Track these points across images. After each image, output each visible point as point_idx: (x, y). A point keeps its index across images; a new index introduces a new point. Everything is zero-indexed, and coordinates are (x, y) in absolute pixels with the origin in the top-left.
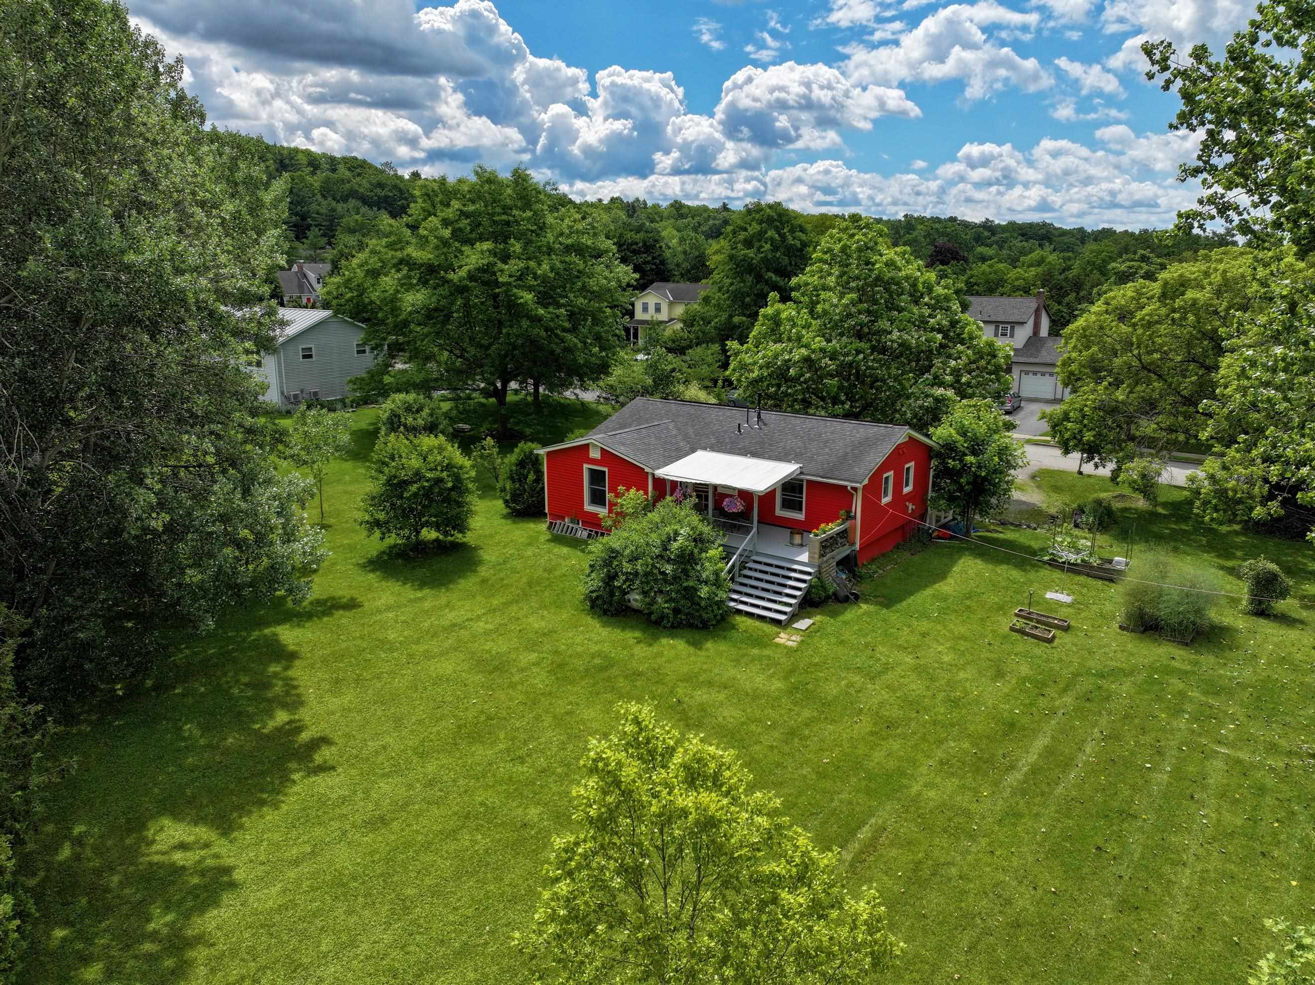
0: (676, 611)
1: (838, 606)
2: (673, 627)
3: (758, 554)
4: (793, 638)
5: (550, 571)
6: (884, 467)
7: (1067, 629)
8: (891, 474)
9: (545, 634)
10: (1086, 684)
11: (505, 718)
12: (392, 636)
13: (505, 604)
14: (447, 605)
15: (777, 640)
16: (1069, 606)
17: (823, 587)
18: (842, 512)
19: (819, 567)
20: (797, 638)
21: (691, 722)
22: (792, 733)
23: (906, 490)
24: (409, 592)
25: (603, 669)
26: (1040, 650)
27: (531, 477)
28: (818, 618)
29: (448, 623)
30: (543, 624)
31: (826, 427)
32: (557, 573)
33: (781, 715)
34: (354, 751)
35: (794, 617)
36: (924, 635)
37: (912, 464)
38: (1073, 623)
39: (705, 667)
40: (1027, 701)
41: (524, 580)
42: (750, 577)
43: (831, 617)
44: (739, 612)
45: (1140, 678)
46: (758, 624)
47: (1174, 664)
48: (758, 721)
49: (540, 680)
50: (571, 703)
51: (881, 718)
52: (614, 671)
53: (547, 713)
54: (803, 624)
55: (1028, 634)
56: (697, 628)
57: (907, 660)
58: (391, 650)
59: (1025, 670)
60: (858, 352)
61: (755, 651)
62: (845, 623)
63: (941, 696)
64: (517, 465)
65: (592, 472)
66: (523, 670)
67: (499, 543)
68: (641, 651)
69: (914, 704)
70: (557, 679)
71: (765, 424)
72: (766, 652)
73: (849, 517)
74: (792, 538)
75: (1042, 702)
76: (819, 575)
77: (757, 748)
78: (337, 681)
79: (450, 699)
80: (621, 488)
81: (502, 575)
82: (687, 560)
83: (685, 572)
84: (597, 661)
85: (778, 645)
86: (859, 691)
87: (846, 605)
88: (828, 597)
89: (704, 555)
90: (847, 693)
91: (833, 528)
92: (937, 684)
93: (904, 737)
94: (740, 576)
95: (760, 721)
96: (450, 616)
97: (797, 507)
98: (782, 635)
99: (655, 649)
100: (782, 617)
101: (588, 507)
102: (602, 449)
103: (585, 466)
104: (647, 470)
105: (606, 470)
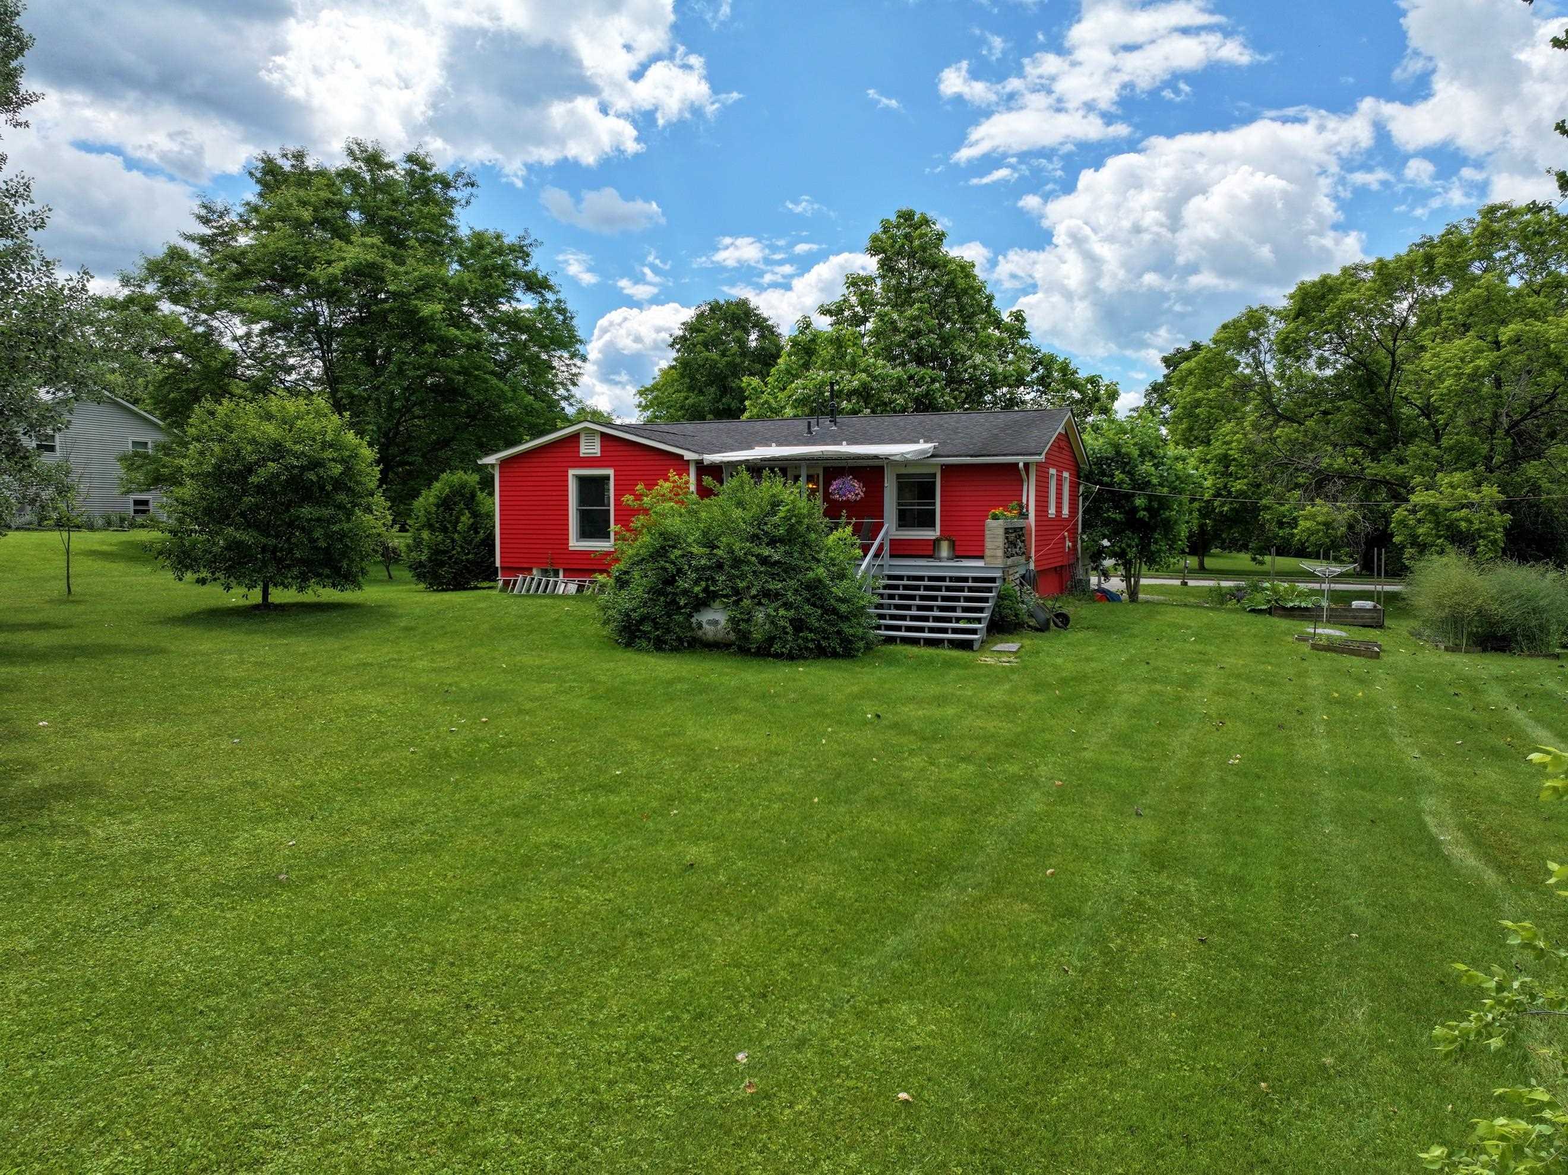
3: (893, 567)
4: (1005, 659)
8: (1054, 472)
15: (980, 662)
19: (1004, 571)
20: (1010, 659)
27: (466, 519)
28: (1025, 641)
35: (992, 635)
37: (1067, 476)
39: (887, 686)
42: (891, 597)
46: (930, 651)
54: (1007, 646)
55: (1343, 652)
57: (1211, 670)
61: (957, 671)
62: (1071, 645)
64: (438, 506)
65: (582, 480)
68: (754, 676)
72: (977, 672)
73: (1022, 514)
76: (1005, 584)
85: (987, 666)
91: (1012, 518)
97: (926, 520)
98: (983, 658)
99: (779, 674)
100: (971, 638)
101: (575, 544)
102: (604, 435)
103: (572, 472)
104: (688, 455)
105: (610, 472)
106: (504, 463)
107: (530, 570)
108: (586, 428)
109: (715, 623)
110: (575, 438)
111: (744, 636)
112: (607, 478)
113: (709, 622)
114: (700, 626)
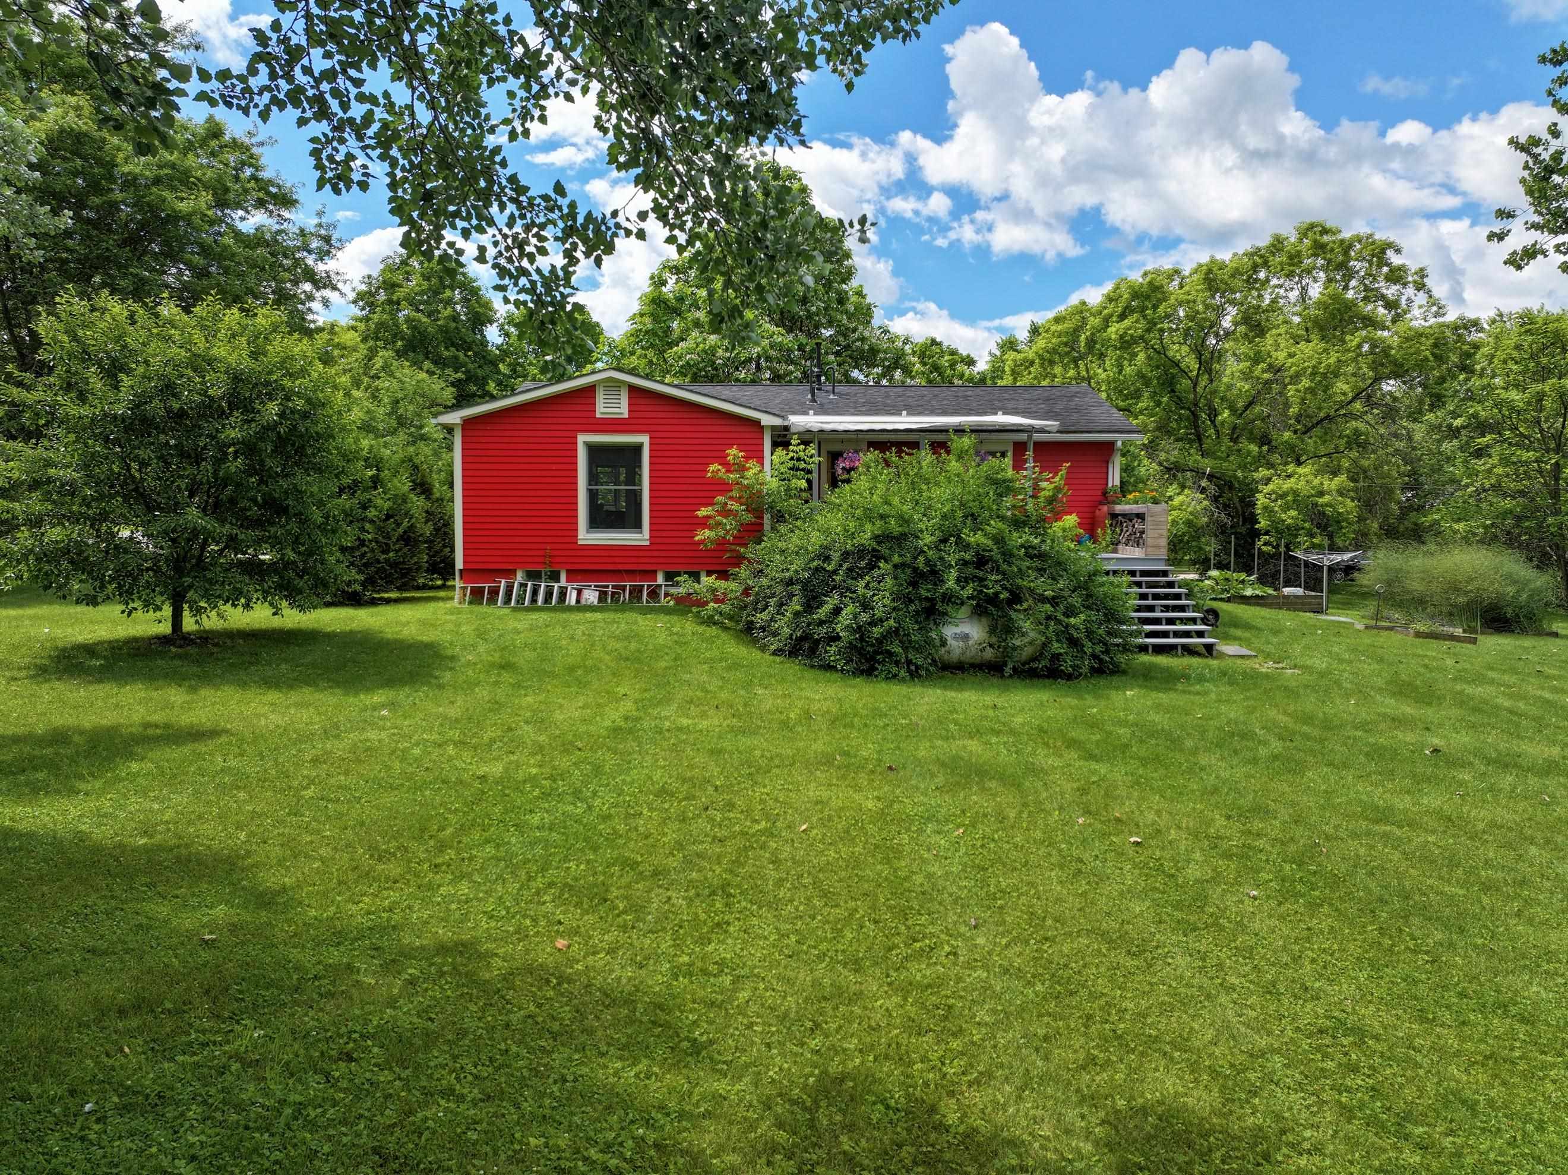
4: (1269, 665)
20: (1273, 665)
54: (1233, 650)
65: (597, 450)
71: (845, 395)
101: (586, 536)
102: (633, 389)
103: (582, 439)
104: (767, 420)
105: (644, 439)
106: (468, 424)
107: (513, 572)
108: (611, 379)
109: (966, 637)
110: (589, 391)
111: (1007, 652)
112: (637, 449)
113: (956, 637)
114: (944, 643)
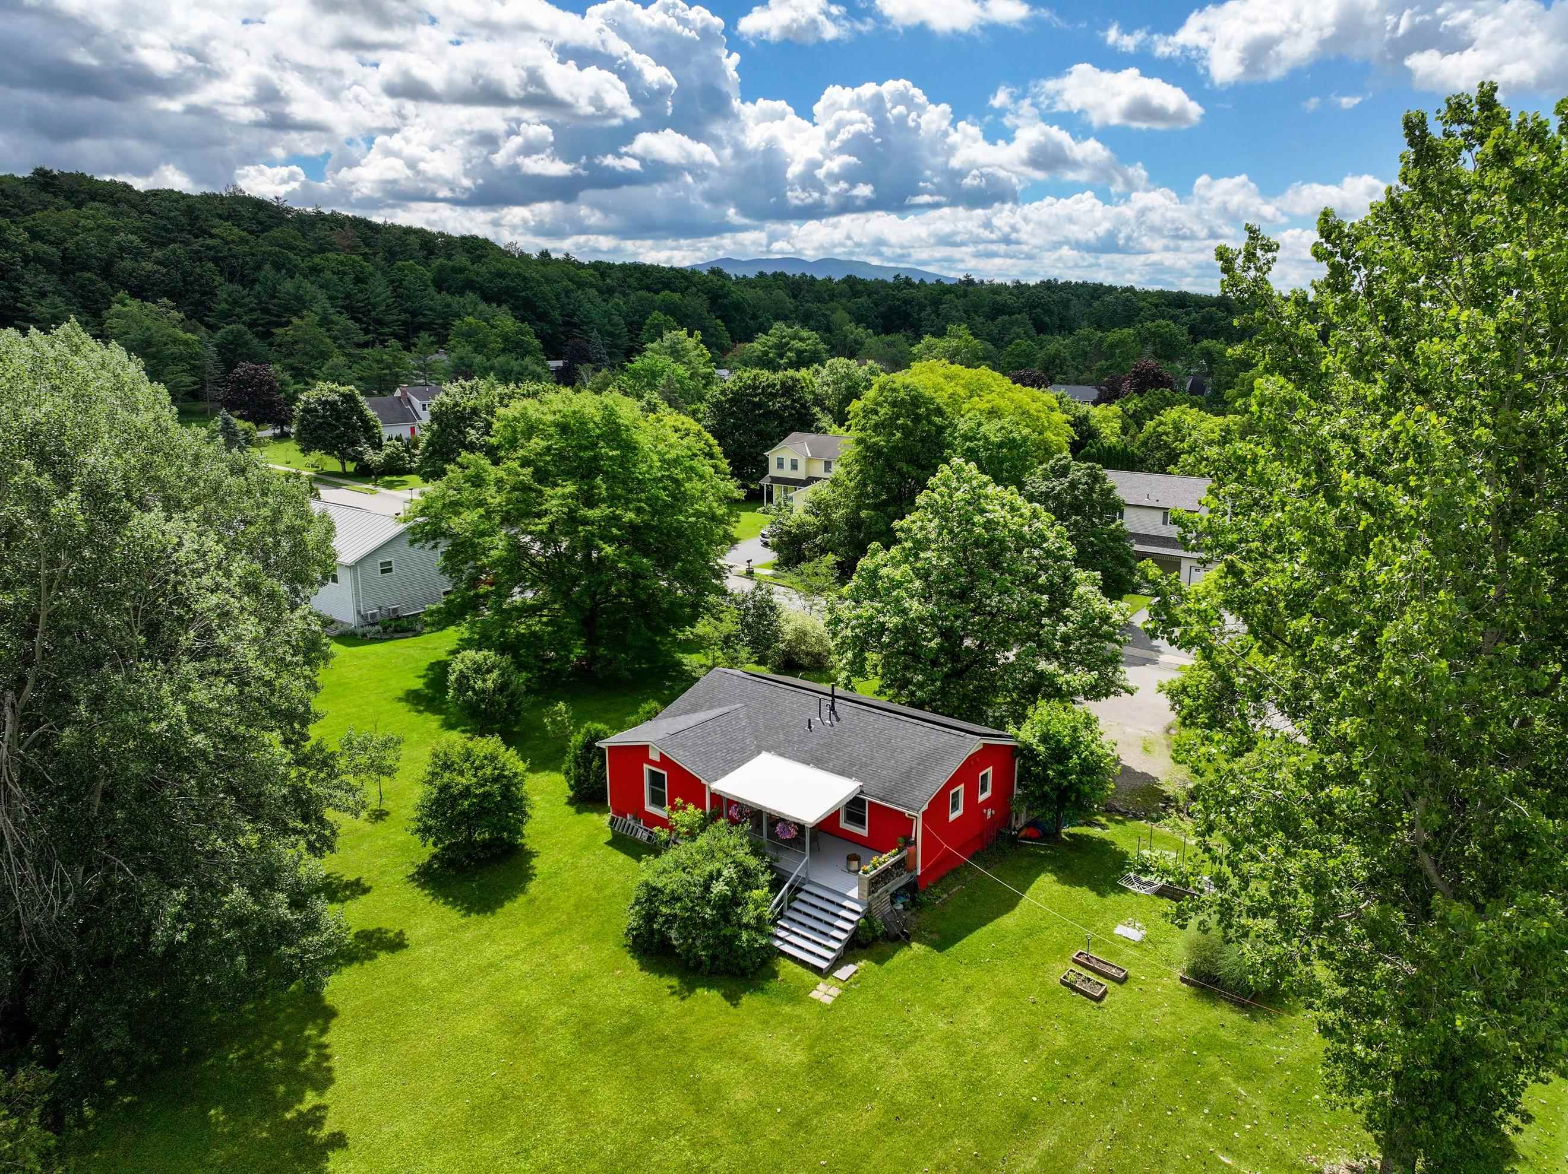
0: (714, 958)
1: (886, 947)
2: (710, 973)
3: (810, 882)
4: (831, 992)
5: (598, 888)
6: (952, 783)
7: (1122, 981)
8: (961, 787)
9: (580, 980)
10: (1117, 1061)
11: (519, 1098)
12: (426, 980)
13: (546, 934)
14: (487, 936)
15: (814, 995)
16: (1137, 945)
17: (871, 927)
18: (901, 840)
19: (869, 904)
20: (835, 992)
21: (703, 1106)
22: (800, 1124)
23: (982, 798)
24: (453, 916)
25: (629, 1030)
26: (1085, 1011)
27: (596, 763)
28: (862, 964)
29: (485, 962)
30: (580, 964)
31: (898, 729)
32: (608, 892)
33: (794, 1099)
34: (368, 1140)
35: (838, 963)
36: (968, 989)
37: (990, 770)
38: (1131, 973)
39: (732, 1030)
40: (1049, 1085)
41: (572, 901)
42: (799, 911)
43: (877, 963)
44: (783, 954)
45: (1179, 1052)
46: (799, 969)
47: (1222, 1033)
48: (770, 1107)
49: (562, 1047)
50: (587, 1079)
51: (894, 1104)
52: (640, 1034)
53: (562, 1091)
54: (845, 972)
55: (1077, 990)
56: (734, 975)
57: (940, 1025)
58: (424, 1000)
59: (1061, 1040)
60: (957, 617)
61: (787, 1009)
62: (889, 971)
63: (962, 1075)
64: (583, 747)
65: (652, 773)
66: (548, 1031)
67: (556, 844)
68: (672, 1005)
69: (931, 1088)
70: (580, 1044)
71: (838, 720)
72: (799, 1010)
73: (909, 843)
74: (848, 865)
75: (1066, 1086)
76: (867, 915)
77: (759, 1142)
78: (365, 1043)
79: (470, 1070)
80: (679, 801)
81: (550, 893)
82: (729, 904)
83: (726, 918)
84: (625, 1020)
85: (813, 1001)
86: (881, 1068)
87: (896, 944)
88: (876, 938)
89: (747, 894)
90: (868, 1070)
91: (888, 859)
92: (962, 1059)
93: (911, 1131)
94: (789, 907)
95: (771, 1108)
96: (489, 952)
97: (860, 822)
98: (821, 987)
99: (687, 1004)
100: (823, 965)
101: (648, 807)
103: (645, 766)
104: (704, 781)
105: (665, 773)
